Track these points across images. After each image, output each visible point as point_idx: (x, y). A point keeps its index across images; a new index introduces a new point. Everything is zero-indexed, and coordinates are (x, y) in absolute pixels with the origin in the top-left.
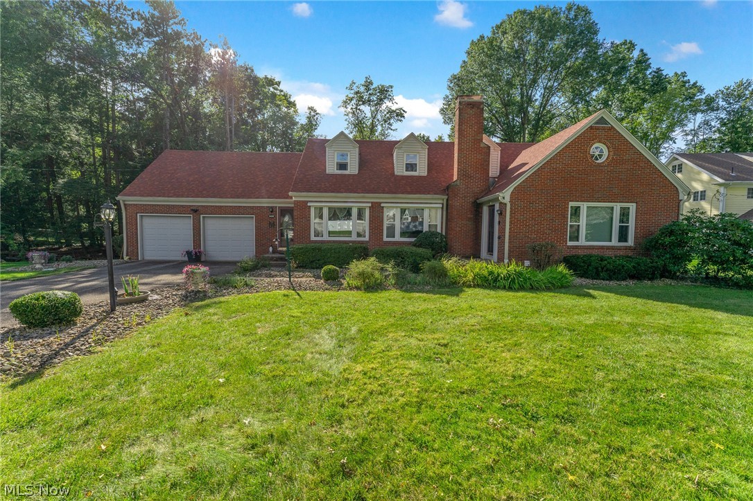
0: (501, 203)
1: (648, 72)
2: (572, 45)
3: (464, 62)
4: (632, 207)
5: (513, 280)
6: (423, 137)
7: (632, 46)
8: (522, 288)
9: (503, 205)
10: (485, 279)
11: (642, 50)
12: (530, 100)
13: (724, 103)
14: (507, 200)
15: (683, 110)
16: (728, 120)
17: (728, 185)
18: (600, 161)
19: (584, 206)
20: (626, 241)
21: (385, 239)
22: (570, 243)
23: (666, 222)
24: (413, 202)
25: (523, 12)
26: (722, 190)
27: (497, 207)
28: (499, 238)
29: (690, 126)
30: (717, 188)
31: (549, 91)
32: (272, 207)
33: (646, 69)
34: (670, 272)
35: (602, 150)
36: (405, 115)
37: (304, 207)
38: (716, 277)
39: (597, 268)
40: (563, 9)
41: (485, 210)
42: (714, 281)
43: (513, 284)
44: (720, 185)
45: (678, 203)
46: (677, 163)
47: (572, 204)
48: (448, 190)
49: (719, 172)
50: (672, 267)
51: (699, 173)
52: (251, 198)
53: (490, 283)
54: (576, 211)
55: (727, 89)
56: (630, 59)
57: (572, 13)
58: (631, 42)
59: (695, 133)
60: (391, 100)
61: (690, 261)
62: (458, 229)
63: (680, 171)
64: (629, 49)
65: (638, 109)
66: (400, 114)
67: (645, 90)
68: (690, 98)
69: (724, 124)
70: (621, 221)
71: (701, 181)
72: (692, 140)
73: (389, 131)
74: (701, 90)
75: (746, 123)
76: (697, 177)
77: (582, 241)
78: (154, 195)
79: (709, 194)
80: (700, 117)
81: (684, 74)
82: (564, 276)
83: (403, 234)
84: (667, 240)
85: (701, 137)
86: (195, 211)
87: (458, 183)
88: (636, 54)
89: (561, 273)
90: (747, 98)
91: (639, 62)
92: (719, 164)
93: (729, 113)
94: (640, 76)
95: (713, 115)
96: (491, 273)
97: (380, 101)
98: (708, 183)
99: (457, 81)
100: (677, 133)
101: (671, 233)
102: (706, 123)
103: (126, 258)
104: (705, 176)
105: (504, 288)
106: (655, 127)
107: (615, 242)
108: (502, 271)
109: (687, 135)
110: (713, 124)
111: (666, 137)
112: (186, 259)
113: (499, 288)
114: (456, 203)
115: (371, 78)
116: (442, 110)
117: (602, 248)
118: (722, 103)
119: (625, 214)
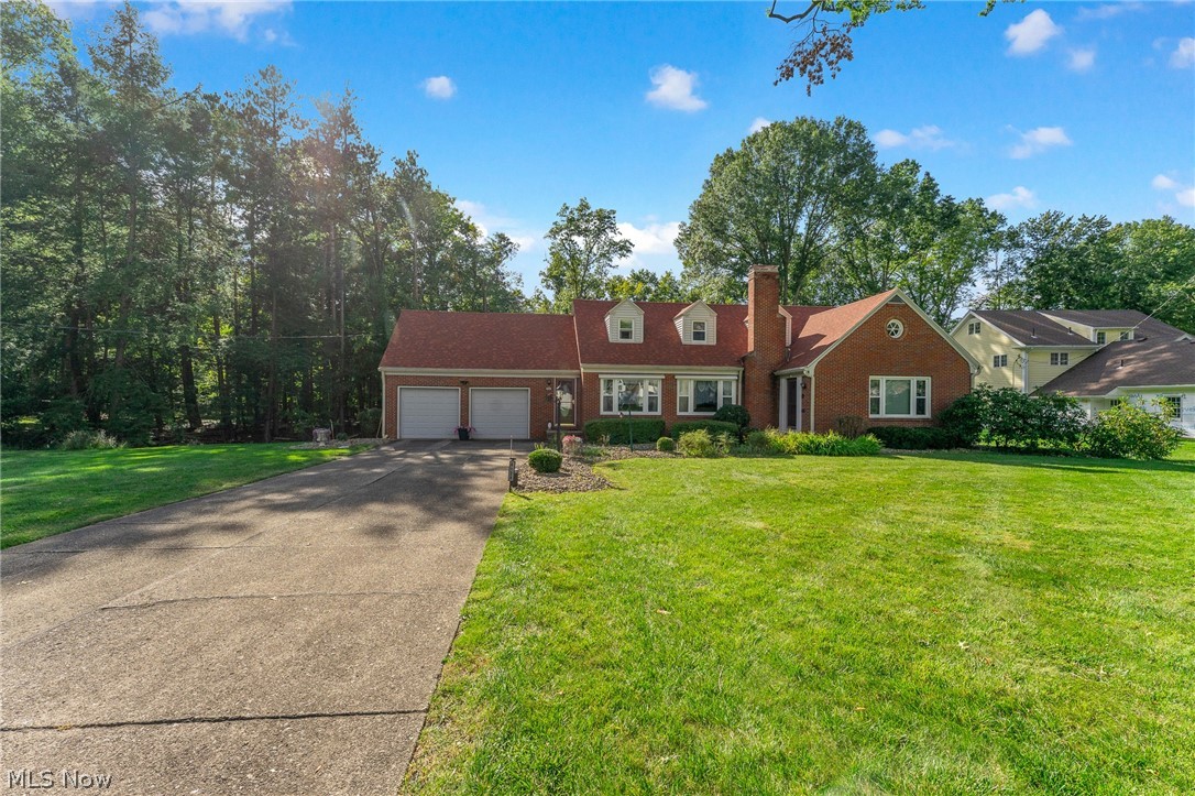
0: (804, 377)
1: (936, 201)
2: (843, 171)
3: (707, 182)
4: (928, 380)
5: (833, 448)
6: (647, 274)
7: (915, 167)
8: (840, 454)
9: (806, 380)
10: (808, 448)
11: (928, 174)
12: (792, 233)
13: (1030, 239)
14: (812, 374)
15: (982, 245)
16: (1037, 260)
17: (1029, 349)
18: (896, 336)
19: (883, 380)
20: (923, 413)
21: (679, 413)
22: (871, 416)
23: (958, 394)
24: (707, 373)
25: (783, 127)
26: (1023, 355)
27: (799, 380)
28: (803, 411)
29: (991, 266)
30: (1019, 352)
31: (815, 221)
32: (550, 379)
33: (934, 198)
34: (964, 441)
35: (897, 327)
36: (632, 249)
37: (594, 378)
38: (1006, 447)
39: (900, 438)
40: (832, 124)
41: (784, 383)
42: (1005, 450)
43: (833, 451)
44: (1021, 349)
45: (970, 377)
46: (972, 321)
47: (871, 378)
48: (743, 361)
49: (1019, 335)
50: (965, 437)
51: (998, 335)
52: (527, 368)
53: (813, 450)
54: (876, 385)
55: (1033, 222)
56: (914, 183)
57: (843, 131)
58: (913, 162)
59: (998, 274)
60: (613, 229)
61: (981, 431)
62: (755, 402)
63: (978, 332)
64: (912, 171)
65: (927, 245)
66: (624, 248)
67: (934, 223)
68: (989, 231)
69: (1032, 265)
70: (918, 394)
71: (1001, 344)
72: (995, 284)
73: (608, 268)
74: (1002, 220)
75: (1057, 265)
76: (997, 339)
77: (883, 414)
78: (418, 366)
79: (1011, 359)
80: (1002, 255)
81: (980, 201)
82: (873, 444)
83: (698, 408)
84: (960, 411)
85: (1006, 280)
86: (465, 383)
87: (755, 354)
88: (920, 177)
89: (870, 441)
90: (1056, 234)
91: (924, 189)
92: (1021, 324)
93: (1037, 251)
94: (928, 205)
95: (1018, 252)
96: (812, 442)
97: (601, 231)
98: (1008, 346)
99: (702, 210)
100: (976, 274)
101: (963, 405)
102: (1010, 262)
103: (385, 436)
104: (1005, 338)
105: (826, 454)
106: (948, 267)
107: (913, 415)
108: (823, 440)
109: (988, 276)
110: (1018, 263)
111: (963, 278)
112: (457, 437)
113: (820, 454)
114: (754, 375)
115: (587, 201)
116: (677, 241)
117: (902, 420)
118: (1027, 239)
119: (921, 385)
